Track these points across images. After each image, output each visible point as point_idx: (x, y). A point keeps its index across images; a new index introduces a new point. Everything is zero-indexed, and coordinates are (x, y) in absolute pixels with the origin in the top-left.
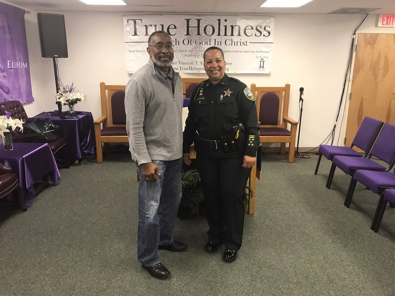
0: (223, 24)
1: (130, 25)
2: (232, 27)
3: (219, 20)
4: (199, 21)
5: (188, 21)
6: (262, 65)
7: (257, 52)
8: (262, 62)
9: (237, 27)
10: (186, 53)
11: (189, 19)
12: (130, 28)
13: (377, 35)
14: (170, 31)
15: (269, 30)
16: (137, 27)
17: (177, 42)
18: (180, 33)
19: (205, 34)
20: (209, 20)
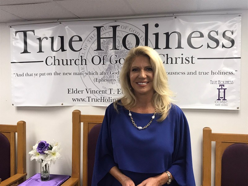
1: (18, 39)
2: (168, 35)
3: (146, 26)
4: (115, 28)
5: (99, 29)
6: (222, 95)
7: (213, 73)
8: (222, 91)
9: (176, 35)
10: (96, 76)
11: (101, 27)
12: (18, 43)
14: (73, 44)
15: (232, 37)
16: (29, 41)
17: (83, 61)
18: (88, 48)
19: (123, 48)
20: (130, 26)
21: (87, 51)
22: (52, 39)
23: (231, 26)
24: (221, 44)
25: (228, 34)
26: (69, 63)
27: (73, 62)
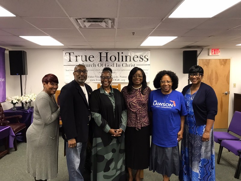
0: (121, 55)
1: (67, 56)
2: (126, 57)
3: (119, 53)
9: (129, 57)
10: (99, 71)
12: (67, 57)
13: (210, 60)
14: (91, 59)
15: (147, 58)
16: (71, 57)
17: (94, 65)
18: (96, 60)
19: (110, 61)
20: (112, 53)
21: (96, 62)
22: (82, 56)
23: (147, 54)
24: (144, 60)
25: (146, 57)
26: (89, 66)
27: (90, 66)
